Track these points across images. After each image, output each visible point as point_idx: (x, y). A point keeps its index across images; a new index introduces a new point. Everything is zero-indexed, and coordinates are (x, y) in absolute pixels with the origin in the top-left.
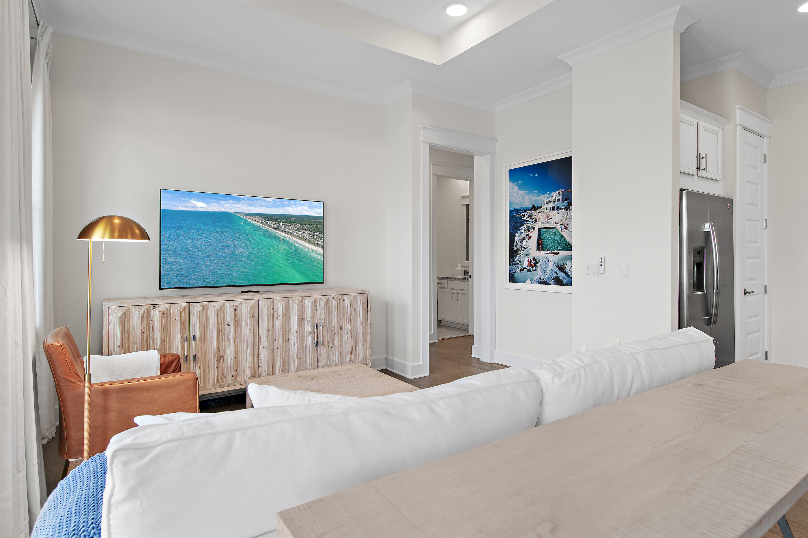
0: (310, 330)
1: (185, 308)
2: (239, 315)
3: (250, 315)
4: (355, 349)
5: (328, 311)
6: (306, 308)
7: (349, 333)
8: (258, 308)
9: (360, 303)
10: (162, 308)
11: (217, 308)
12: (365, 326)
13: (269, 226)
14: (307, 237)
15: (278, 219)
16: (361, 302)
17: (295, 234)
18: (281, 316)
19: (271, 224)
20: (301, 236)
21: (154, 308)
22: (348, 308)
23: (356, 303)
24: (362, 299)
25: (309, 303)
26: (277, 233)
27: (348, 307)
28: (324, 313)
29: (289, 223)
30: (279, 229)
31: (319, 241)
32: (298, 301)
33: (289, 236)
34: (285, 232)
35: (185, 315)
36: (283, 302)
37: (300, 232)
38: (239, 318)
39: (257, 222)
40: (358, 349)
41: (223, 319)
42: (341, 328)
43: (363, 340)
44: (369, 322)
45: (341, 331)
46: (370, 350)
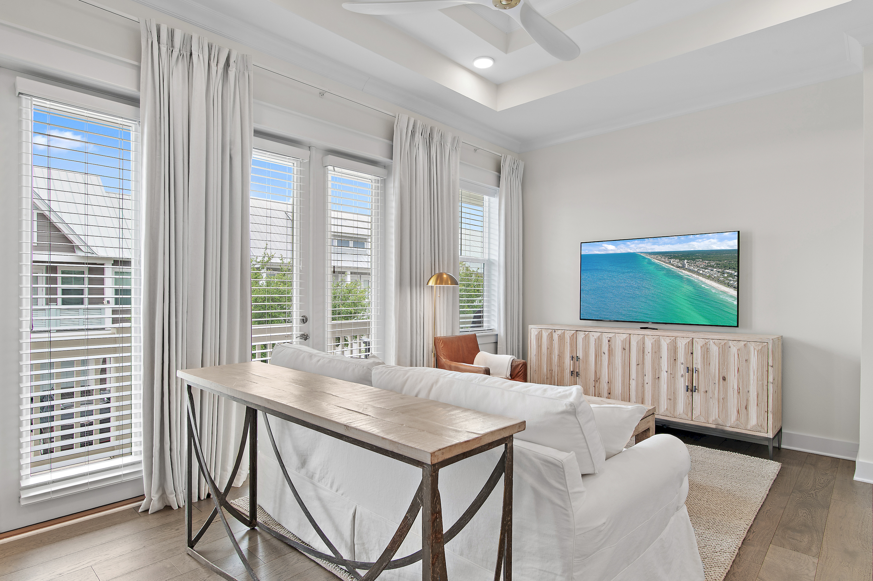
0: (682, 372)
1: (573, 334)
2: (613, 346)
3: (621, 348)
4: (746, 408)
5: (707, 356)
6: (679, 349)
7: (736, 387)
8: (629, 342)
9: (754, 353)
10: (559, 332)
11: (595, 337)
12: (763, 384)
13: (673, 265)
14: (716, 276)
15: (682, 256)
16: (756, 353)
17: (701, 272)
18: (650, 353)
19: (675, 263)
20: (708, 275)
21: (555, 332)
22: (734, 357)
23: (749, 353)
24: (757, 348)
25: (682, 344)
26: (681, 272)
27: (734, 355)
28: (700, 357)
29: (694, 260)
30: (683, 267)
31: (730, 280)
32: (670, 341)
33: (694, 275)
34: (690, 271)
35: (573, 339)
36: (653, 340)
37: (707, 270)
38: (612, 349)
39: (660, 260)
40: (750, 410)
41: (600, 347)
42: (724, 379)
43: (758, 400)
44: (771, 379)
45: (725, 383)
46: (770, 416)
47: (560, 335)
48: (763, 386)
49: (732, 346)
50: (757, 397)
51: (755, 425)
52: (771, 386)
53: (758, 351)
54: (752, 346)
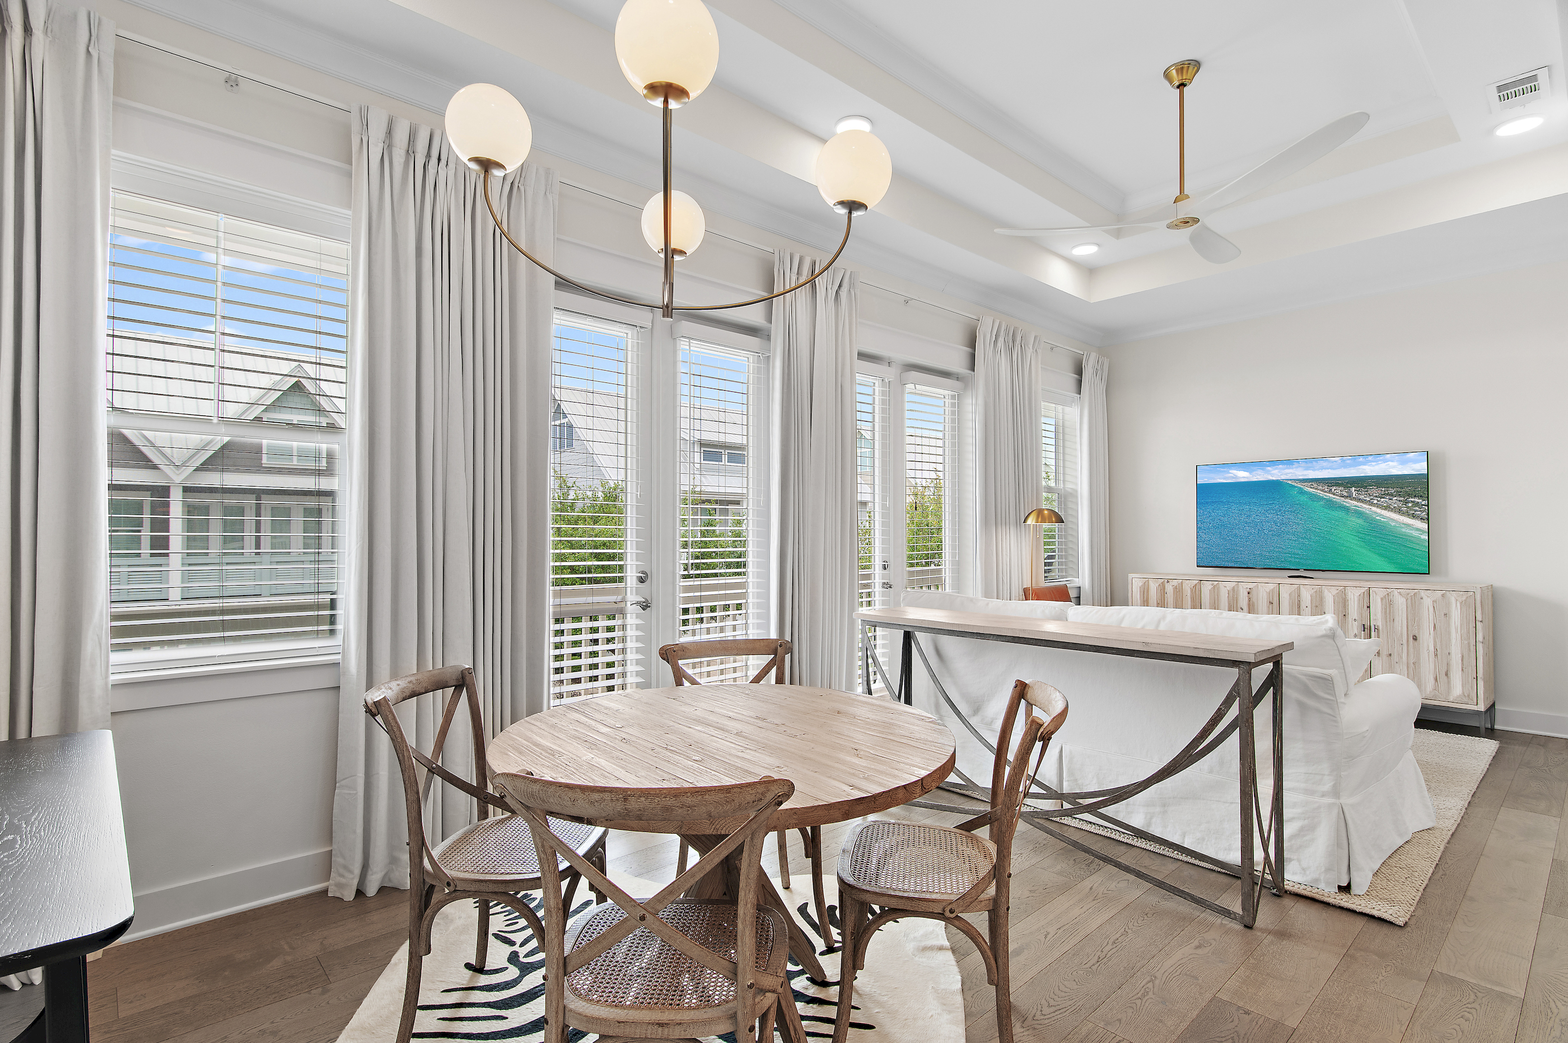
0: (1356, 631)
1: (1196, 585)
2: (1254, 599)
3: (1267, 601)
4: (1446, 675)
5: (1390, 610)
6: (1349, 602)
7: (1432, 648)
8: (1278, 595)
9: (1456, 606)
10: (1175, 583)
11: (1228, 589)
12: (1469, 643)
13: (1334, 494)
14: (1396, 505)
15: (1347, 483)
16: (1458, 604)
17: (1375, 502)
18: (1309, 607)
19: (1338, 491)
20: (1385, 505)
21: (1168, 582)
22: (1428, 610)
23: (1448, 605)
24: (1460, 599)
25: (1354, 595)
26: (1346, 502)
27: (1428, 609)
28: (1380, 612)
29: (1363, 487)
30: (1349, 496)
31: (1417, 511)
32: (1337, 592)
33: (1364, 506)
34: (1360, 500)
35: (1195, 592)
36: (1313, 591)
37: (1382, 499)
38: (1253, 603)
39: (1316, 489)
40: (1452, 676)
41: (1235, 601)
42: (1415, 638)
43: (1463, 664)
44: (1480, 637)
45: (1416, 643)
46: (1481, 683)
47: (1176, 586)
48: (1469, 646)
49: (1425, 598)
50: (1462, 660)
51: (1460, 695)
52: (1480, 647)
53: (1461, 603)
54: (1452, 597)
